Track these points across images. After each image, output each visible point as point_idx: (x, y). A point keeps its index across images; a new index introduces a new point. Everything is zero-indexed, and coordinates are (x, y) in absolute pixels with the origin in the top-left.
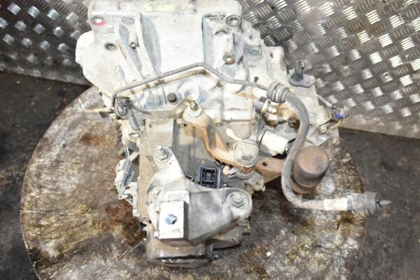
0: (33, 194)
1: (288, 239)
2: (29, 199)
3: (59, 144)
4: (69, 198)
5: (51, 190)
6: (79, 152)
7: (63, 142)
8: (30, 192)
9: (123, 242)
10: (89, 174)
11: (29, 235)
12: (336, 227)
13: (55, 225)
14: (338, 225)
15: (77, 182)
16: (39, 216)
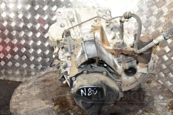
0: (17, 95)
1: (144, 114)
2: (15, 96)
3: (32, 82)
4: (34, 97)
5: (26, 94)
6: (41, 84)
7: (34, 81)
8: (16, 94)
9: (59, 111)
10: (44, 90)
11: (13, 107)
12: (168, 111)
13: (26, 105)
14: (169, 110)
15: (39, 92)
16: (19, 102)
